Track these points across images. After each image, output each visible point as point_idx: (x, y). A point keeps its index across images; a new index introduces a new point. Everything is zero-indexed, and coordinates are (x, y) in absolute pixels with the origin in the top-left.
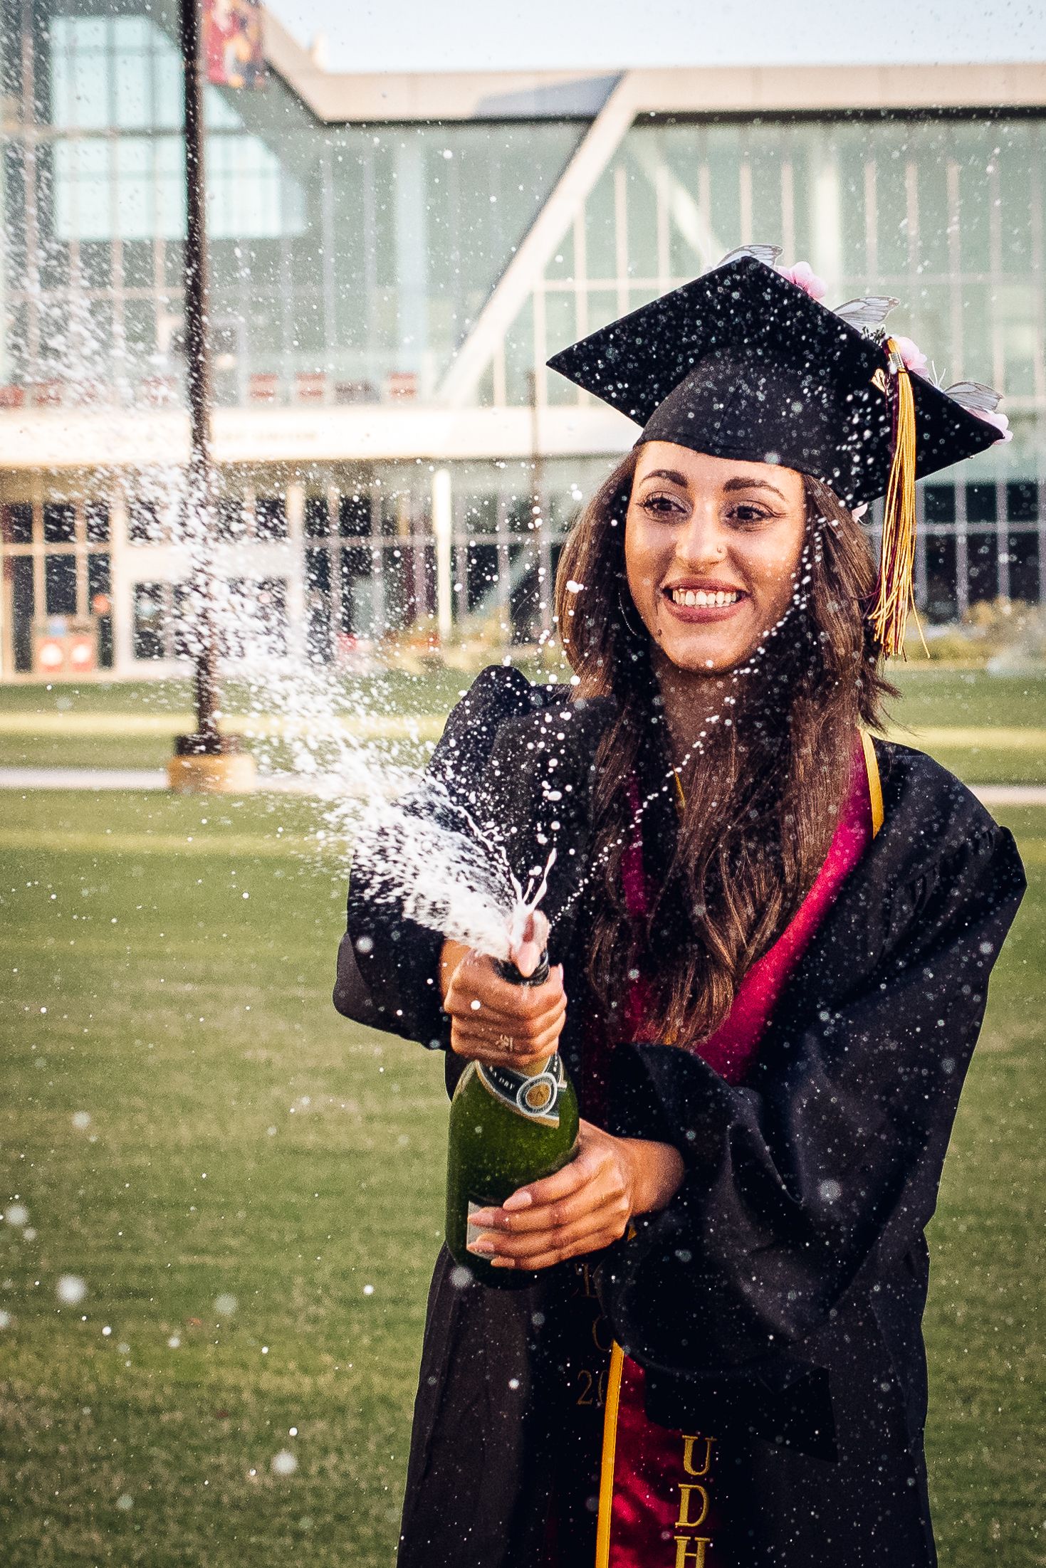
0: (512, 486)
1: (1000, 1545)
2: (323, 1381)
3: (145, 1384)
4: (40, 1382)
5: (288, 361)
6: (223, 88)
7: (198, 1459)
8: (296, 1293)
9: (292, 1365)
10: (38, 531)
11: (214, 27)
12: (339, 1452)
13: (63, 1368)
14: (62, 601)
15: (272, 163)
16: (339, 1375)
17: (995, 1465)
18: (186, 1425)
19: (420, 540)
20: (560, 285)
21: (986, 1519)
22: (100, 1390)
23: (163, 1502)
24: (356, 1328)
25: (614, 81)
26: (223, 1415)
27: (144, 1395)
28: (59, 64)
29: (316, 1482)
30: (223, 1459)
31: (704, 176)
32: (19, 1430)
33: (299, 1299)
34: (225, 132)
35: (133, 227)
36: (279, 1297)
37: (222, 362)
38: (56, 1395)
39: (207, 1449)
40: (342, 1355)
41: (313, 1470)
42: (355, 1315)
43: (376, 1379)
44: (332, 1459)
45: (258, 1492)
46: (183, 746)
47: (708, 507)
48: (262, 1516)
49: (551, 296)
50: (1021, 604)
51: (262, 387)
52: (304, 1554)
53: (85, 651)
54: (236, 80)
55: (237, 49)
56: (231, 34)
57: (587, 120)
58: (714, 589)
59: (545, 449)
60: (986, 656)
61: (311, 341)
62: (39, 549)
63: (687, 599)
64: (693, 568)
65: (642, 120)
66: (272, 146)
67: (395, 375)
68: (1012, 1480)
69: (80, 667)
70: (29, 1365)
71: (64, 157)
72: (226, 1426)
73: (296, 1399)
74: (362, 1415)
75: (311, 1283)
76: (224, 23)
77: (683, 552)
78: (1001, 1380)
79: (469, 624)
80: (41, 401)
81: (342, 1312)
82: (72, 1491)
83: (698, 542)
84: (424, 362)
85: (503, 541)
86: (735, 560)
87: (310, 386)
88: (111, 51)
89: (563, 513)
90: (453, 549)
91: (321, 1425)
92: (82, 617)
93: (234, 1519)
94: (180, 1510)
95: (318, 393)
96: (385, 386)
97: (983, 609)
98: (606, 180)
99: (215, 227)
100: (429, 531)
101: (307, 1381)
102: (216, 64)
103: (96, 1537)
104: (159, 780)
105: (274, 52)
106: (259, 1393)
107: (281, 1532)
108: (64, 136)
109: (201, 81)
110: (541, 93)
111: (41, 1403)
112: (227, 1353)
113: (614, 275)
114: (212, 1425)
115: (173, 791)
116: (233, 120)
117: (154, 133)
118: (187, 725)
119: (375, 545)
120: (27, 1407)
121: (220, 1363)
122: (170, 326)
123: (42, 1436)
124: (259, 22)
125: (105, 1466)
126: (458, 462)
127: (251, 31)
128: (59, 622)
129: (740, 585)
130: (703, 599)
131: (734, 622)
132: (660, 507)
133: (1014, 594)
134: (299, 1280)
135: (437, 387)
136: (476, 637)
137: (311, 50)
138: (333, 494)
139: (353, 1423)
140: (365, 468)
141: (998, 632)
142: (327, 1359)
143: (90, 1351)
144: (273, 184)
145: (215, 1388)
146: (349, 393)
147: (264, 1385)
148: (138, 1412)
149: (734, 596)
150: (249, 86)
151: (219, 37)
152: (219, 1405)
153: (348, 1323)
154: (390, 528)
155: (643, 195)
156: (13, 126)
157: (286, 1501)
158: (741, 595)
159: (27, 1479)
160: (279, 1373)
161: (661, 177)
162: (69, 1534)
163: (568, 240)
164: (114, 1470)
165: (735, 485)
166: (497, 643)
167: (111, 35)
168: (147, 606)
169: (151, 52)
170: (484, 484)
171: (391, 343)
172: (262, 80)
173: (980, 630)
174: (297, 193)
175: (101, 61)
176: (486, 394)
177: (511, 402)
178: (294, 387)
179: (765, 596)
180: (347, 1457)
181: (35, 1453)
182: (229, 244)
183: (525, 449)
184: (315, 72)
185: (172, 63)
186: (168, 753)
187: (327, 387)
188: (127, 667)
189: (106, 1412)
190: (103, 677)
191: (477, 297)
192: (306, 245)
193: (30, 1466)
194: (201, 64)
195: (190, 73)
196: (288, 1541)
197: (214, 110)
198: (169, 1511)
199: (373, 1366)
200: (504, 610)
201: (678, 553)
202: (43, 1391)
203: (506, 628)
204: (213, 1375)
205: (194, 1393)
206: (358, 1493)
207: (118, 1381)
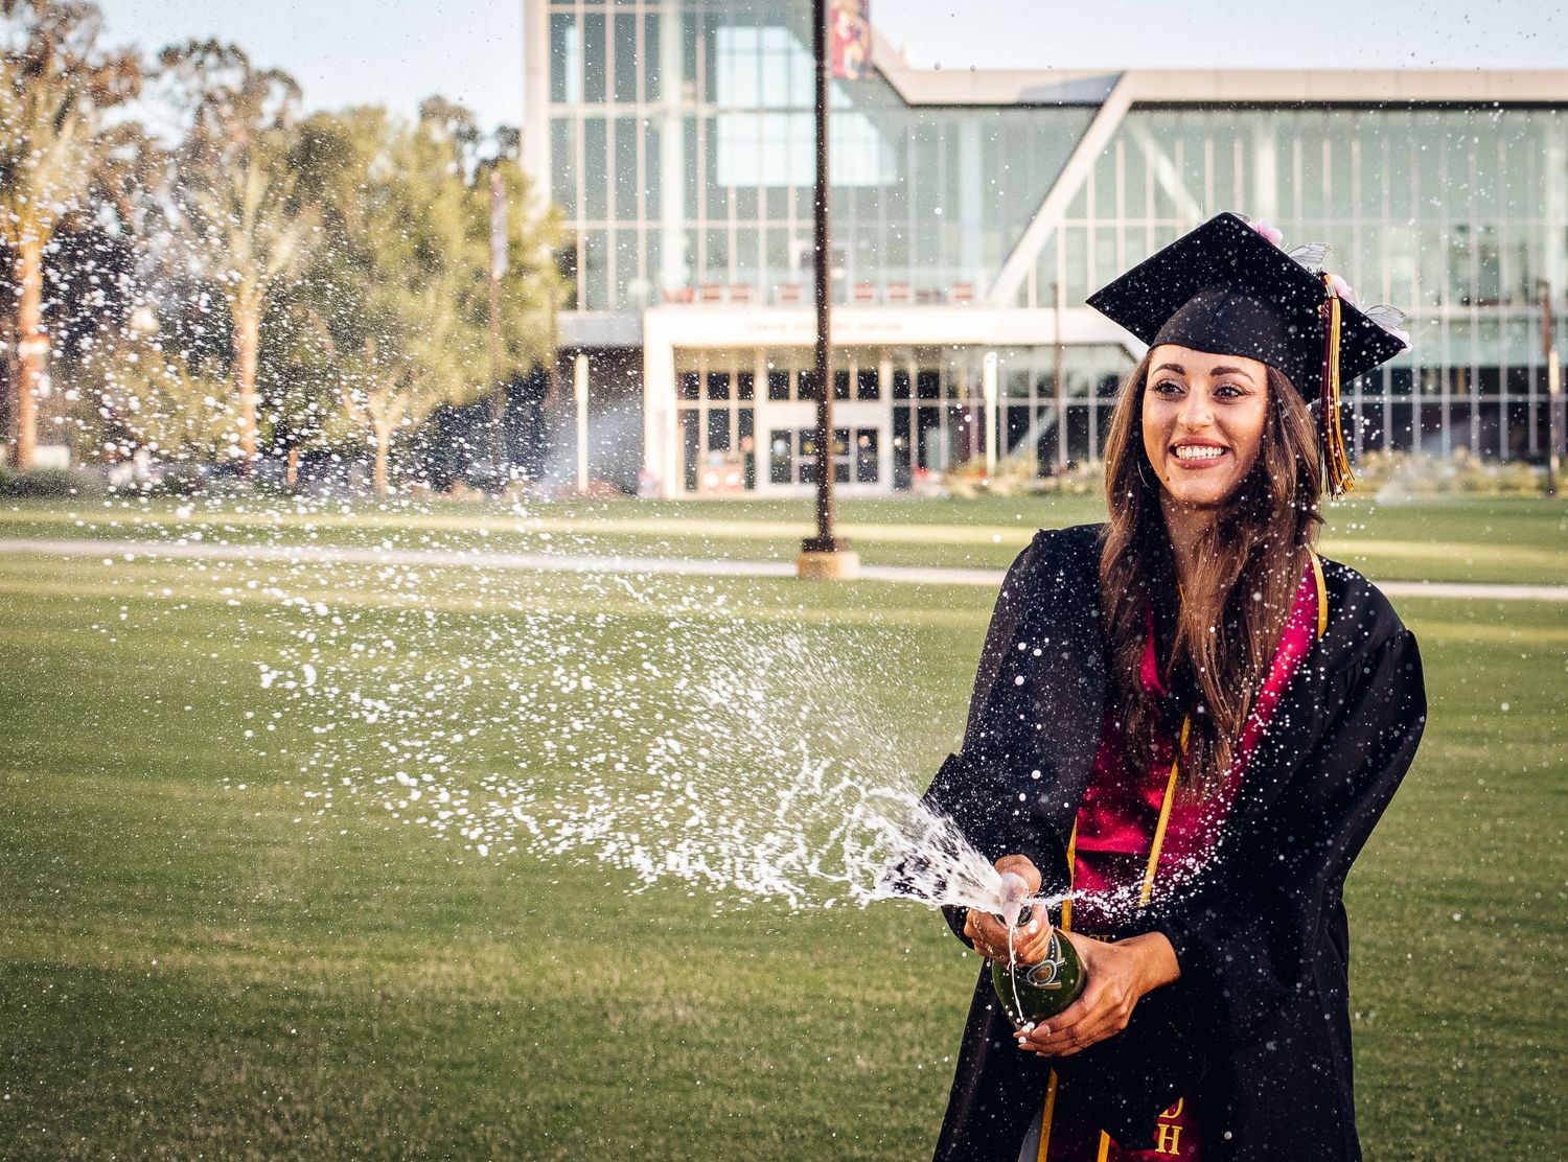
0: (1040, 365)
1: (1389, 1117)
2: (910, 994)
3: (785, 995)
4: (710, 993)
5: (883, 273)
6: (841, 79)
7: (823, 1049)
8: (890, 933)
9: (888, 984)
10: (704, 391)
11: (837, 36)
12: (922, 1045)
13: (726, 985)
14: (718, 442)
15: (873, 133)
16: (921, 991)
17: (1383, 1060)
18: (813, 1026)
19: (974, 403)
20: (1076, 223)
21: (1378, 1098)
22: (753, 1000)
23: (798, 1078)
24: (933, 958)
25: (1116, 79)
26: (839, 1018)
27: (784, 1004)
28: (723, 62)
29: (905, 1066)
30: (840, 1049)
31: (1179, 146)
32: (696, 1027)
33: (892, 938)
34: (841, 111)
35: (775, 179)
36: (878, 936)
37: (835, 273)
38: (721, 1002)
39: (829, 1042)
40: (923, 977)
41: (904, 1058)
42: (932, 949)
43: (948, 995)
44: (917, 1050)
45: (864, 1073)
46: (810, 545)
47: (1200, 388)
48: (868, 1089)
49: (1069, 230)
50: (1399, 454)
51: (863, 291)
52: (899, 1116)
53: (736, 477)
54: (852, 74)
55: (853, 53)
56: (848, 42)
57: (1097, 106)
58: (1204, 444)
59: (1064, 339)
60: (1374, 490)
61: (898, 259)
62: (704, 404)
63: (1186, 453)
64: (1190, 430)
65: (1137, 106)
66: (873, 121)
67: (958, 285)
68: (1396, 1071)
69: (734, 488)
70: (702, 981)
71: (724, 126)
72: (842, 1025)
73: (890, 1007)
74: (937, 1020)
75: (901, 926)
76: (844, 34)
77: (1182, 419)
78: (1388, 1001)
79: (1008, 461)
80: (708, 298)
81: (923, 947)
82: (734, 1070)
83: (1193, 412)
84: (978, 275)
85: (1034, 402)
86: (1220, 425)
87: (897, 291)
88: (760, 52)
89: (1076, 385)
90: (998, 409)
91: (909, 1026)
92: (734, 452)
93: (848, 1091)
94: (810, 1085)
95: (903, 297)
96: (951, 293)
97: (1373, 456)
98: (1111, 146)
99: (835, 178)
100: (980, 394)
101: (899, 995)
102: (838, 62)
103: (750, 1102)
104: (791, 570)
105: (879, 58)
106: (864, 1002)
107: (881, 1101)
108: (725, 111)
109: (828, 75)
110: (1065, 86)
111: (711, 1008)
112: (842, 974)
113: (1115, 216)
114: (832, 1025)
115: (801, 577)
116: (846, 102)
117: (789, 110)
118: (811, 530)
119: (943, 403)
120: (701, 1010)
121: (837, 982)
122: (801, 246)
123: (712, 1031)
124: (869, 34)
125: (757, 1053)
126: (1003, 346)
127: (864, 38)
128: (717, 456)
129: (1225, 442)
130: (1198, 453)
131: (1220, 469)
132: (1166, 389)
133: (1394, 447)
134: (893, 924)
135: (988, 293)
136: (1013, 471)
137: (902, 53)
138: (913, 369)
139: (932, 1025)
140: (935, 351)
141: (1382, 474)
142: (913, 979)
143: (745, 971)
144: (874, 147)
145: (836, 998)
146: (925, 297)
147: (868, 998)
148: (780, 1016)
149: (1220, 451)
150: (861, 79)
151: (841, 43)
152: (836, 1011)
153: (928, 954)
154: (953, 393)
155: (1136, 159)
156: (690, 104)
157: (885, 1079)
158: (1225, 450)
159: (702, 1060)
160: (879, 989)
161: (1149, 147)
162: (731, 1099)
163: (1082, 191)
164: (763, 1056)
165: (1218, 372)
166: (1028, 475)
167: (760, 40)
168: (780, 446)
169: (789, 52)
170: (1021, 363)
171: (955, 261)
172: (870, 75)
173: (1371, 470)
174: (891, 156)
175: (753, 58)
176: (1022, 300)
177: (1040, 305)
178: (887, 292)
179: (1242, 451)
180: (928, 1048)
181: (708, 1043)
182: (844, 189)
183: (1050, 339)
184: (904, 69)
185: (806, 63)
186: (797, 550)
187: (911, 293)
188: (765, 489)
189: (757, 1015)
190: (748, 495)
191: (1016, 231)
192: (897, 192)
193: (704, 1052)
194: (828, 63)
195: (820, 70)
196: (886, 1107)
197: (835, 96)
198: (802, 1085)
199: (945, 985)
200: (1033, 453)
201: (1180, 420)
202: (712, 1000)
203: (1034, 466)
204: (832, 988)
205: (820, 1003)
206: (935, 1073)
207: (766, 993)
